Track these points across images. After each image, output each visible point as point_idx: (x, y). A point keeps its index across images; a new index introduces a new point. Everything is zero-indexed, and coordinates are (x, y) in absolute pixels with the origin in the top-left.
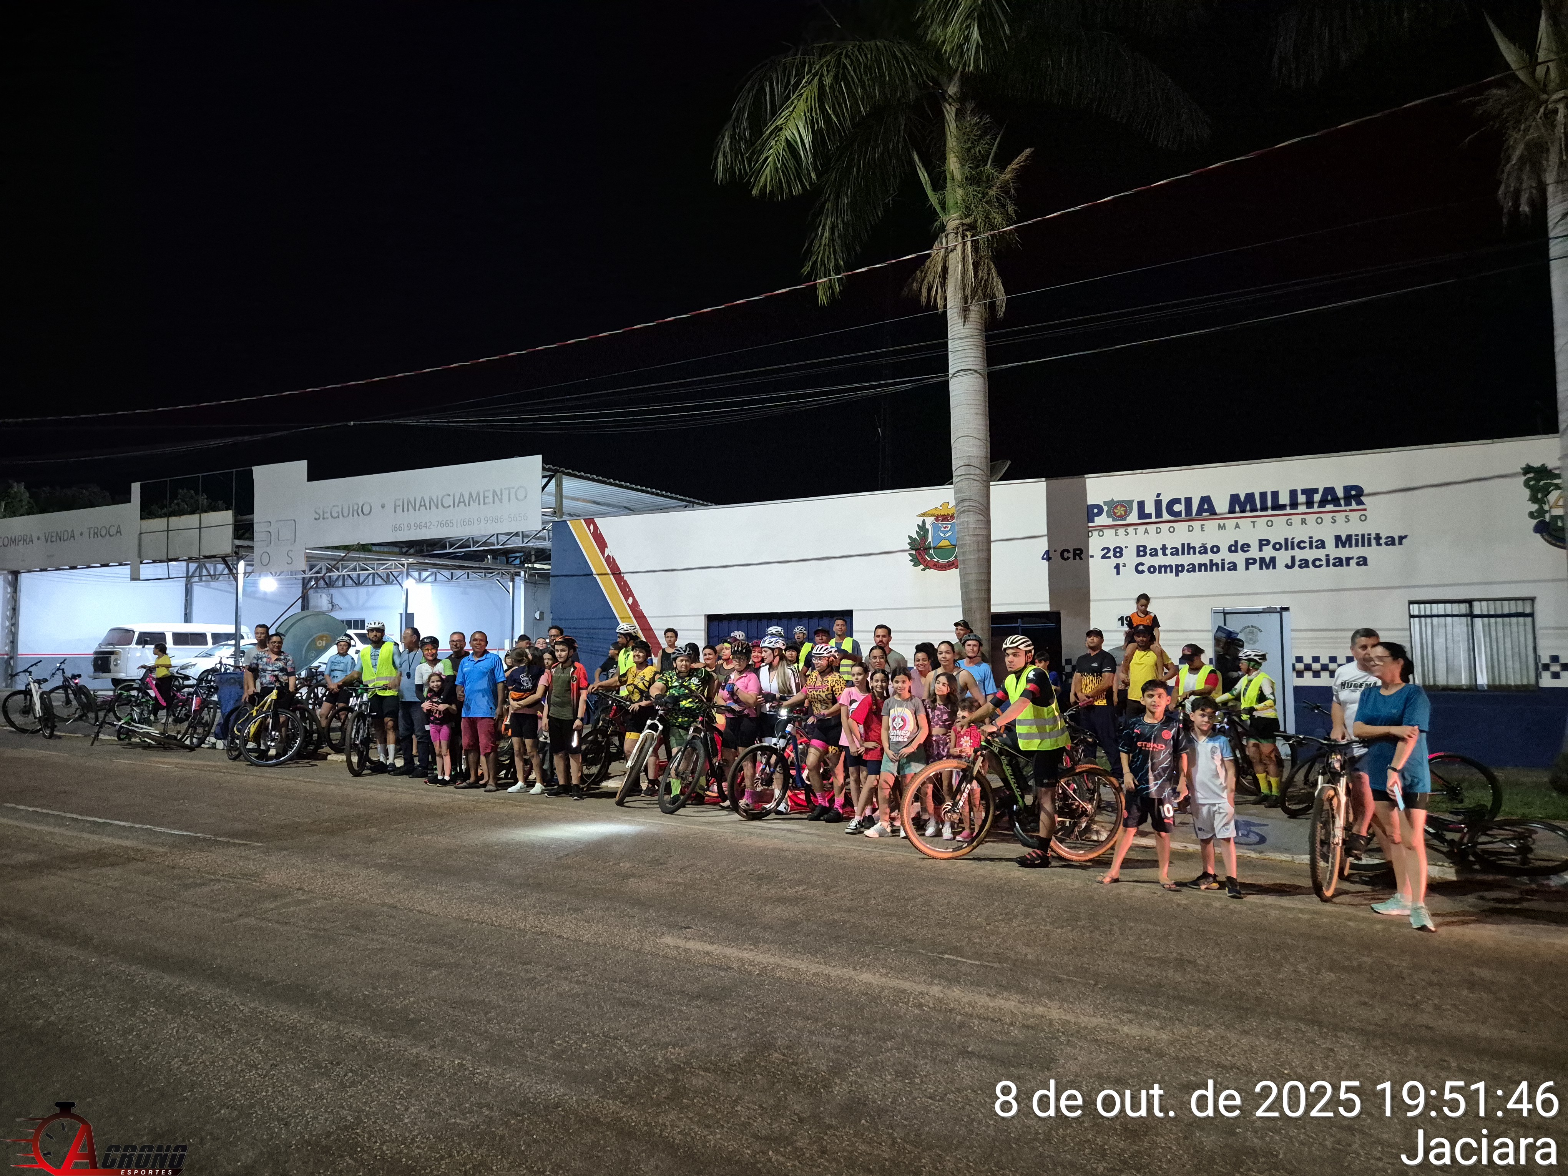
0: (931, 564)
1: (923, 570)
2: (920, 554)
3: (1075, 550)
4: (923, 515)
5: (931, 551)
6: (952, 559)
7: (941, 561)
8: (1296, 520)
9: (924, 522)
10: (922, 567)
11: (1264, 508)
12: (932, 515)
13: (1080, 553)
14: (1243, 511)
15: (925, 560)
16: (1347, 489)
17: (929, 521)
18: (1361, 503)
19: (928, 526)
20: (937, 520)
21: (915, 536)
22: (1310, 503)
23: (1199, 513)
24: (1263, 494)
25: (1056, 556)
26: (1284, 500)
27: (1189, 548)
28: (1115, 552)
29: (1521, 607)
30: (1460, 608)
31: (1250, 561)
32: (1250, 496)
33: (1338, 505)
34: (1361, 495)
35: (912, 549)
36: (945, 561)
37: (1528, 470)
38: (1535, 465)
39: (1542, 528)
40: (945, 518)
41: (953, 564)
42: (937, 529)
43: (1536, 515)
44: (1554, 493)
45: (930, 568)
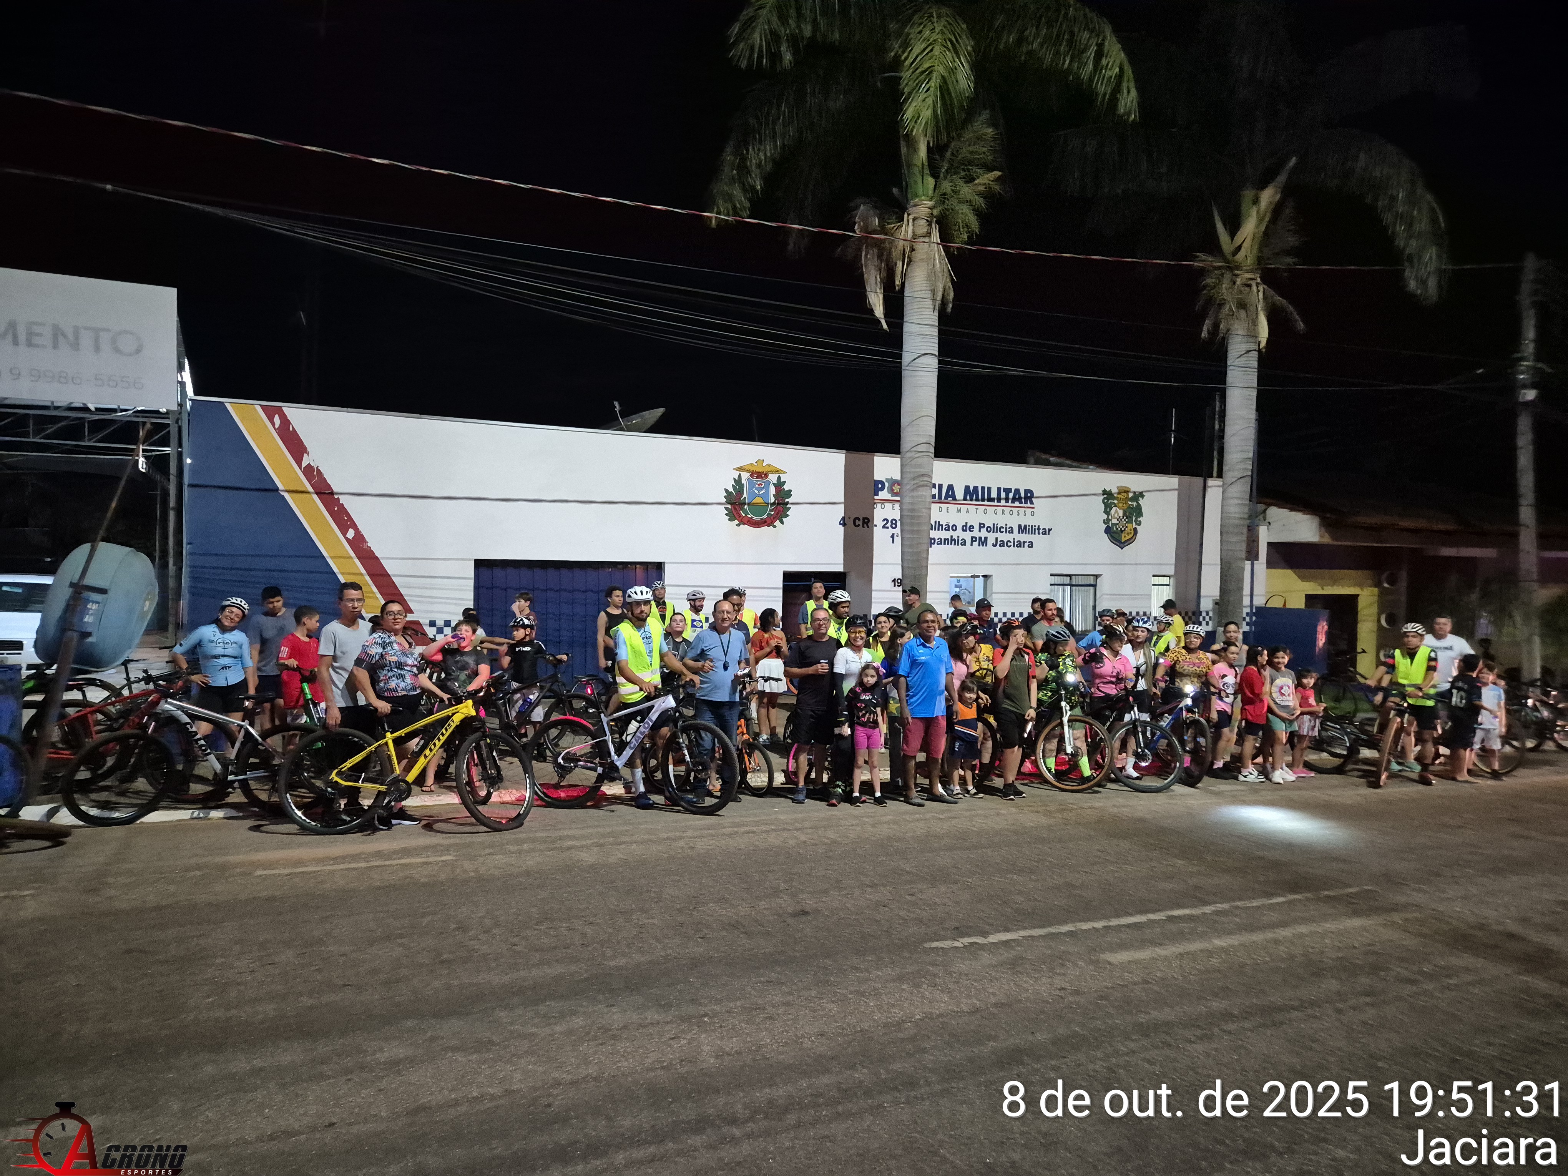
0: (745, 521)
1: (738, 525)
2: (735, 509)
3: (864, 519)
4: (740, 469)
5: (746, 507)
6: (765, 517)
7: (755, 518)
8: (1000, 509)
9: (740, 476)
10: (736, 522)
11: (983, 500)
12: (748, 471)
13: (868, 522)
14: (971, 500)
15: (740, 516)
16: (1027, 491)
17: (745, 476)
18: (1032, 503)
19: (744, 481)
20: (752, 476)
21: (731, 489)
22: (1007, 499)
23: (946, 498)
24: (983, 488)
25: (850, 523)
26: (994, 495)
27: (939, 525)
28: (892, 523)
29: (1091, 581)
30: (1067, 580)
31: (973, 539)
32: (976, 488)
33: (1021, 503)
34: (1032, 496)
35: (728, 503)
36: (759, 518)
37: (1105, 492)
38: (1108, 490)
39: (1108, 531)
40: (759, 475)
41: (765, 522)
42: (751, 485)
43: (1106, 521)
44: (1114, 509)
45: (744, 524)
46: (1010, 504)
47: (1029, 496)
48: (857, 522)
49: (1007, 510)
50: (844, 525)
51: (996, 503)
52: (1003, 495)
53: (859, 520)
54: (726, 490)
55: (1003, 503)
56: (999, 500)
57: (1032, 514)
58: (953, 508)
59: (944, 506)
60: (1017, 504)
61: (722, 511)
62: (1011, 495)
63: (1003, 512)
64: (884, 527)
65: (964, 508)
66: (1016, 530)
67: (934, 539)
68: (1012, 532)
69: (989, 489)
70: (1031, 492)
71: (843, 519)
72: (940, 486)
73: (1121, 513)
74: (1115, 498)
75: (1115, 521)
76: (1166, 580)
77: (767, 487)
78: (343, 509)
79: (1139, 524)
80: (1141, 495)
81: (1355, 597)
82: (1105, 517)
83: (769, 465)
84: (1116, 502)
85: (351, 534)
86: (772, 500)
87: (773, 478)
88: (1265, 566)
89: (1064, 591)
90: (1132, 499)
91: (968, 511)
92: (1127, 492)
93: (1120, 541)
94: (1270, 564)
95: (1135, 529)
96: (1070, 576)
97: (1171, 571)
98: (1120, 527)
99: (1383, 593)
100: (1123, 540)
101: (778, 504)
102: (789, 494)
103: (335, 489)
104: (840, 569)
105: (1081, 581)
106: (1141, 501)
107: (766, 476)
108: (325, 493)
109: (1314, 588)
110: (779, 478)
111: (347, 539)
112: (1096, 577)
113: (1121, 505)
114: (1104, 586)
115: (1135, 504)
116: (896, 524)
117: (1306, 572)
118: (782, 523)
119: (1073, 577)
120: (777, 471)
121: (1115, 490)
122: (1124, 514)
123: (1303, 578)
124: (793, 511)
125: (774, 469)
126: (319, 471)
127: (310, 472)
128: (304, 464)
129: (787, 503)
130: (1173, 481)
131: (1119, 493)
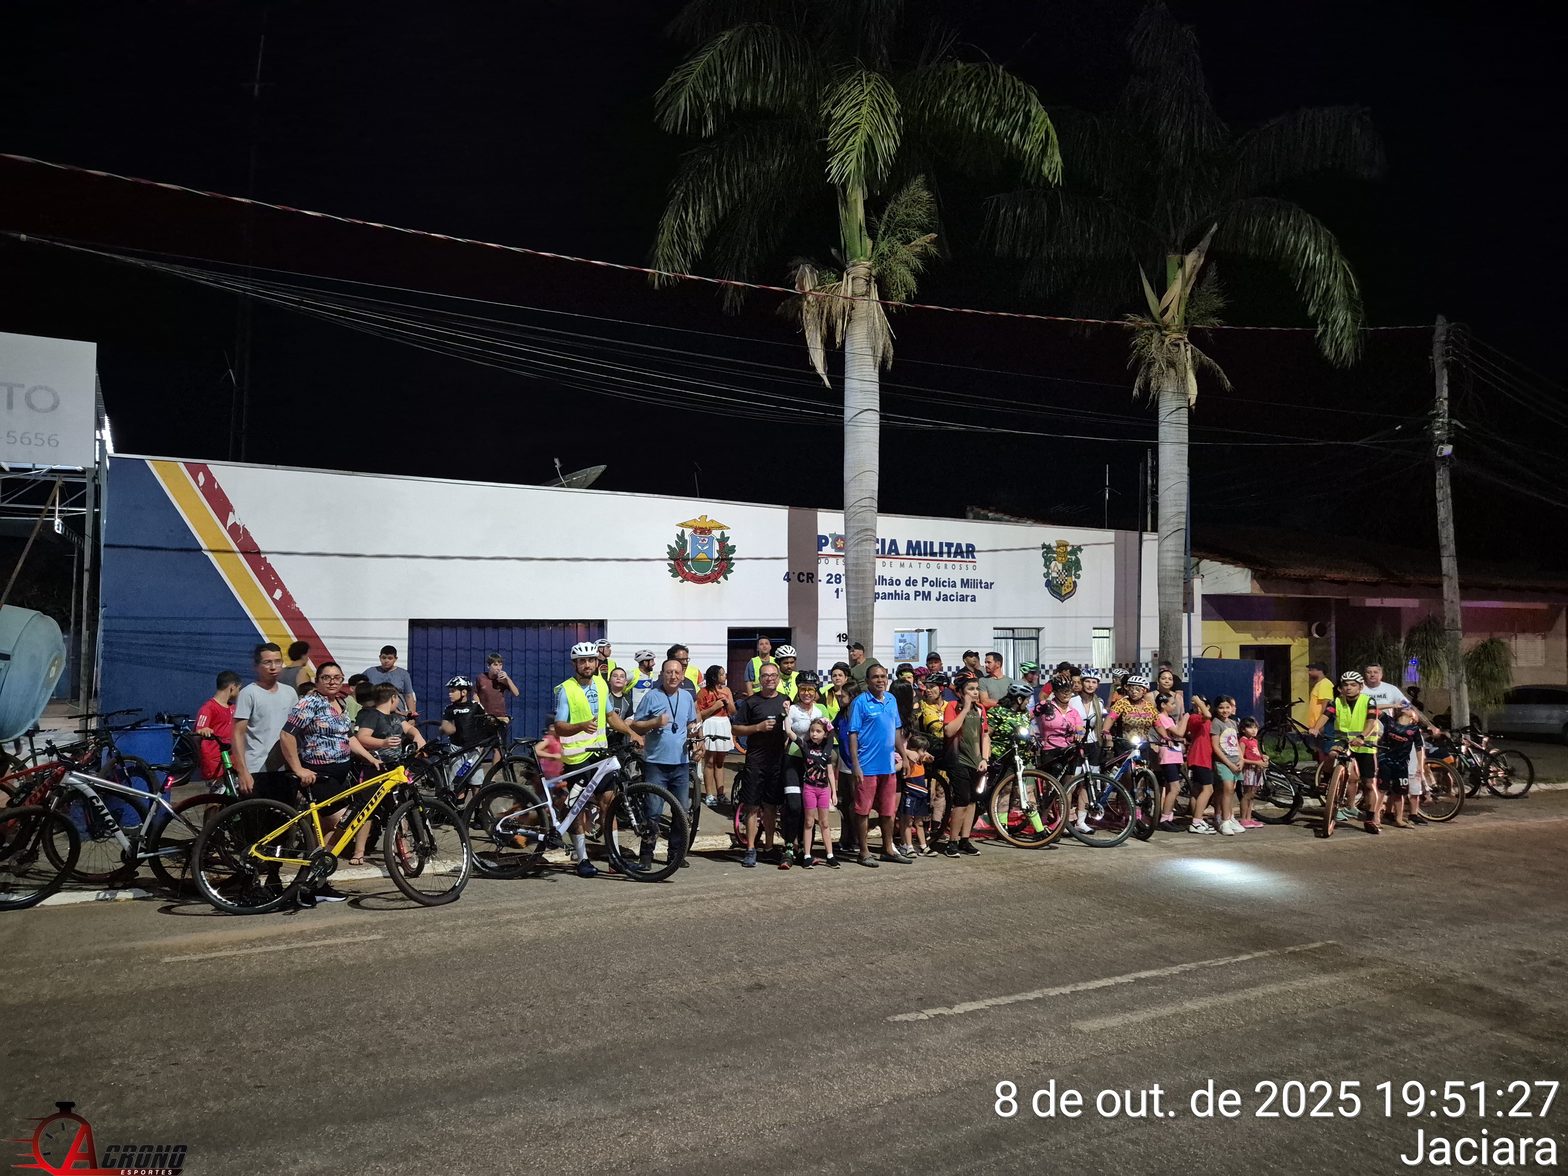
0: (689, 577)
1: (682, 581)
2: (679, 565)
3: (808, 574)
4: (682, 525)
5: (690, 563)
6: (709, 572)
7: (699, 574)
8: (942, 564)
9: (683, 532)
10: (680, 578)
11: (926, 554)
12: (691, 527)
13: (812, 577)
14: (914, 554)
15: (684, 572)
16: (968, 546)
17: (688, 532)
18: (973, 557)
19: (687, 537)
20: (695, 531)
21: (674, 545)
22: (949, 553)
23: (889, 553)
24: (925, 543)
25: (794, 578)
26: (936, 549)
27: (883, 580)
28: (836, 579)
29: (1033, 634)
30: (1009, 633)
31: (917, 593)
32: (918, 543)
33: (963, 557)
34: (973, 551)
35: (671, 559)
36: (702, 574)
37: (1044, 546)
38: (1047, 544)
39: (1048, 584)
40: (703, 531)
41: (709, 578)
42: (694, 541)
43: (1046, 575)
44: (1053, 563)
45: (688, 580)
46: (952, 558)
47: (971, 550)
48: (802, 578)
49: (950, 564)
50: (789, 580)
51: (938, 558)
52: (945, 549)
53: (803, 575)
54: (669, 546)
55: (945, 557)
56: (941, 554)
57: (974, 568)
58: (895, 563)
59: (887, 561)
60: (959, 558)
61: (665, 567)
62: (953, 550)
63: (946, 566)
64: (828, 582)
65: (907, 563)
66: (958, 584)
67: (878, 594)
68: (954, 586)
69: (932, 544)
70: (972, 546)
71: (788, 574)
72: (883, 541)
73: (1060, 566)
74: (1054, 552)
75: (1054, 575)
76: (1105, 633)
77: (711, 543)
78: (269, 568)
79: (1078, 577)
80: (1079, 549)
81: (1288, 647)
82: (1045, 570)
83: (712, 521)
84: (1055, 555)
85: (278, 594)
86: (716, 555)
87: (716, 534)
88: (1200, 617)
89: (1007, 644)
90: (1071, 553)
91: (911, 566)
92: (1066, 546)
93: (1060, 595)
94: (1205, 616)
95: (1075, 583)
96: (1013, 629)
97: (1110, 623)
98: (1060, 581)
99: (1313, 644)
100: (1064, 593)
101: (722, 560)
102: (732, 549)
103: (262, 548)
104: (785, 624)
105: (1023, 634)
106: (1079, 555)
107: (710, 531)
108: (252, 552)
109: (1248, 639)
110: (723, 534)
111: (273, 600)
112: (1039, 630)
113: (1060, 559)
114: (1046, 639)
115: (1074, 558)
116: (840, 579)
117: (1240, 623)
118: (726, 578)
119: (1016, 631)
120: (721, 527)
121: (1053, 544)
122: (1064, 568)
123: (1236, 630)
124: (737, 567)
125: (717, 525)
126: (245, 530)
127: (235, 531)
128: (229, 523)
129: (731, 559)
130: (1109, 535)
131: (1058, 547)
